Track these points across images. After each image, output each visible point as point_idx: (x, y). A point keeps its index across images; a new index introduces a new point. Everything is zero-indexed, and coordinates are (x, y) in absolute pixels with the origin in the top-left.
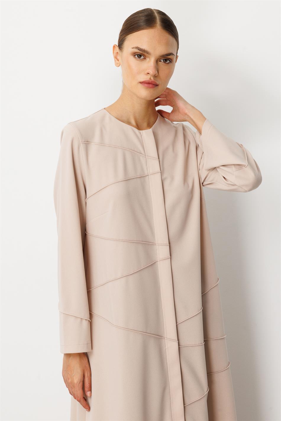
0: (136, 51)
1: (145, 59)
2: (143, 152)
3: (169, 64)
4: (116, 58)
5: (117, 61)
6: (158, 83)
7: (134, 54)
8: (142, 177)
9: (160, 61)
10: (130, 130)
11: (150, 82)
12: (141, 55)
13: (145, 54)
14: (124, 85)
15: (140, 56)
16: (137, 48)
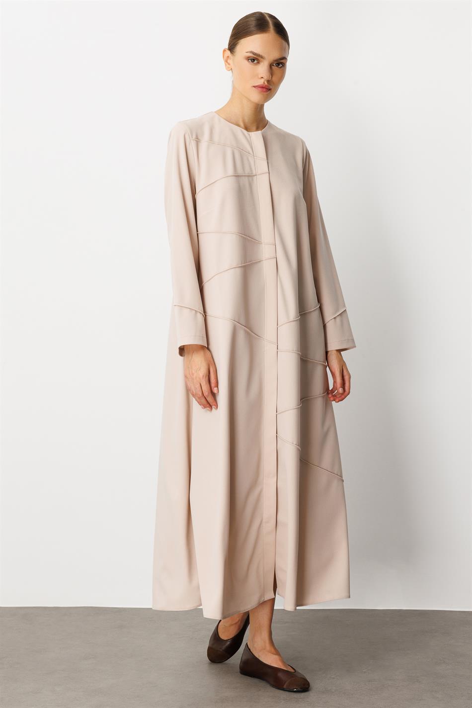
0: (251, 55)
1: (258, 63)
2: (251, 152)
3: (282, 68)
4: (226, 61)
5: (227, 65)
6: (271, 87)
7: (248, 59)
8: (251, 176)
9: (273, 66)
10: (240, 132)
11: (264, 86)
12: (255, 59)
13: (260, 58)
14: (234, 88)
15: (253, 60)
16: (251, 52)
